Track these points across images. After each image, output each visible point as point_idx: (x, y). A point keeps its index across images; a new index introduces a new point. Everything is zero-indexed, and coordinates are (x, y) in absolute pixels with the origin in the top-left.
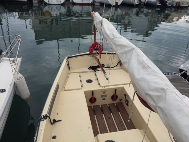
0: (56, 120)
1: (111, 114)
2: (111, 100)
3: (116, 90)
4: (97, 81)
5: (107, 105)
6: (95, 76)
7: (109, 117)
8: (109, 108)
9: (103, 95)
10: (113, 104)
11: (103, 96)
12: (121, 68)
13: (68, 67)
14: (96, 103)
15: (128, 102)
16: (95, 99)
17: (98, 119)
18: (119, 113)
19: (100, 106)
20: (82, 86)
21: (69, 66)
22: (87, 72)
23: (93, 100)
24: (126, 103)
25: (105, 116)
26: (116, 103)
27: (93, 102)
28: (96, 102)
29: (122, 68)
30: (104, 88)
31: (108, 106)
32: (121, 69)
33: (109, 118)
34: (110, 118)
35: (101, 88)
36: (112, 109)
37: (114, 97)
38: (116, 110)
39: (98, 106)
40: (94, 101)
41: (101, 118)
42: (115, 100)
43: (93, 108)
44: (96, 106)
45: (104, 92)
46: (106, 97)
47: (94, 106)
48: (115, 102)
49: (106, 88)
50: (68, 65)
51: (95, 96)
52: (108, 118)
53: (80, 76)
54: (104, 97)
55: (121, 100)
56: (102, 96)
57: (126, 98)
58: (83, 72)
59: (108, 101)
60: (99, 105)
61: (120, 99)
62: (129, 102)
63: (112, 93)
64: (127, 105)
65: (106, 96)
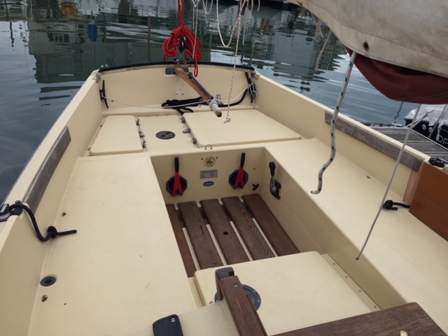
0: (59, 230)
1: (232, 223)
2: (229, 187)
3: (243, 156)
4: (187, 134)
5: (217, 201)
6: (183, 125)
7: (225, 230)
8: (225, 208)
9: (206, 172)
10: (236, 198)
11: (206, 175)
12: (252, 107)
13: (102, 98)
14: (187, 197)
15: (278, 186)
16: (183, 183)
17: (192, 235)
18: (254, 219)
19: (199, 205)
20: (144, 146)
21: (104, 95)
22: (157, 115)
23: (177, 185)
24: (274, 189)
25: (212, 228)
26: (243, 197)
27: (178, 190)
28: (186, 192)
29: (257, 107)
30: (209, 149)
31: (221, 203)
32: (254, 109)
33: (226, 233)
34: (229, 232)
35: (202, 150)
36: (234, 211)
37: (238, 179)
38: (244, 213)
39: (193, 204)
40: (180, 188)
41: (203, 233)
42: (240, 186)
43: (177, 208)
44: (186, 203)
45: (209, 162)
46: (216, 176)
47: (179, 205)
48: (239, 193)
49: (215, 149)
50: (100, 91)
51: (183, 173)
52: (222, 233)
53: (138, 124)
54: (208, 177)
55: (256, 187)
56: (203, 174)
57: (273, 174)
58: (147, 115)
59: (222, 190)
60: (195, 202)
61: (254, 185)
62: (282, 186)
63: (233, 167)
64: (276, 195)
65: (213, 173)
